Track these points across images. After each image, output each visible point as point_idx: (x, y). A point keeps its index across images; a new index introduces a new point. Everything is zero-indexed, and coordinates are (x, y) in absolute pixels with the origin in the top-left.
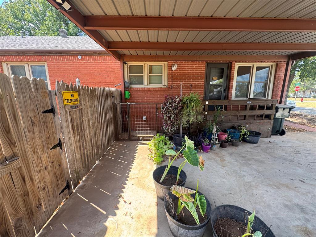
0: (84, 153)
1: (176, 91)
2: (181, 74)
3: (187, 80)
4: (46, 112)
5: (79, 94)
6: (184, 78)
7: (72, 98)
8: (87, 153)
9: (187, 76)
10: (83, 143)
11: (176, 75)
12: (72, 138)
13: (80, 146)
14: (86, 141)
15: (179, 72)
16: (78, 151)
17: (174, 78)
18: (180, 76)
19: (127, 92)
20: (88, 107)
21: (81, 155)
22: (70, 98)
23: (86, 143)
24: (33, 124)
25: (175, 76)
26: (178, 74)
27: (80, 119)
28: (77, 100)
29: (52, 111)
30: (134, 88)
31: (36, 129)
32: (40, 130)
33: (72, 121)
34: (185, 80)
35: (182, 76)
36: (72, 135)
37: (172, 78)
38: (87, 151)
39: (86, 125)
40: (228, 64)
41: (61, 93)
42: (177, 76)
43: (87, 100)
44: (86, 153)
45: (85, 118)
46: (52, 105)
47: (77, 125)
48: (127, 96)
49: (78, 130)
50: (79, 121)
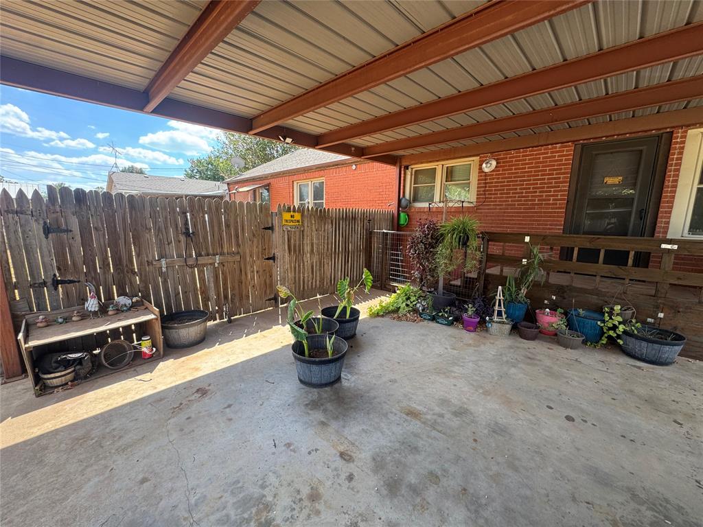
0: (299, 278)
1: (493, 213)
2: (506, 178)
3: (521, 189)
4: (265, 229)
5: (302, 216)
6: (513, 185)
7: (292, 219)
8: (304, 279)
9: (520, 181)
10: (299, 266)
11: (495, 180)
12: (286, 257)
13: (295, 268)
14: (303, 265)
15: (501, 174)
16: (291, 271)
17: (489, 187)
18: (504, 182)
19: (402, 215)
20: (314, 229)
21: (295, 278)
22: (289, 218)
23: (304, 268)
24: (254, 235)
25: (492, 183)
26: (498, 179)
27: (300, 240)
28: (298, 221)
29: (271, 228)
30: (415, 208)
31: (255, 240)
32: (258, 241)
33: (289, 241)
34: (516, 189)
35: (508, 182)
36: (287, 254)
37: (486, 187)
38: (304, 277)
39: (307, 248)
40: (660, 137)
41: (281, 214)
42: (496, 182)
43: (313, 222)
44: (302, 278)
45: (307, 241)
46: (272, 224)
47: (295, 246)
48: (402, 222)
49: (295, 251)
50: (297, 243)
